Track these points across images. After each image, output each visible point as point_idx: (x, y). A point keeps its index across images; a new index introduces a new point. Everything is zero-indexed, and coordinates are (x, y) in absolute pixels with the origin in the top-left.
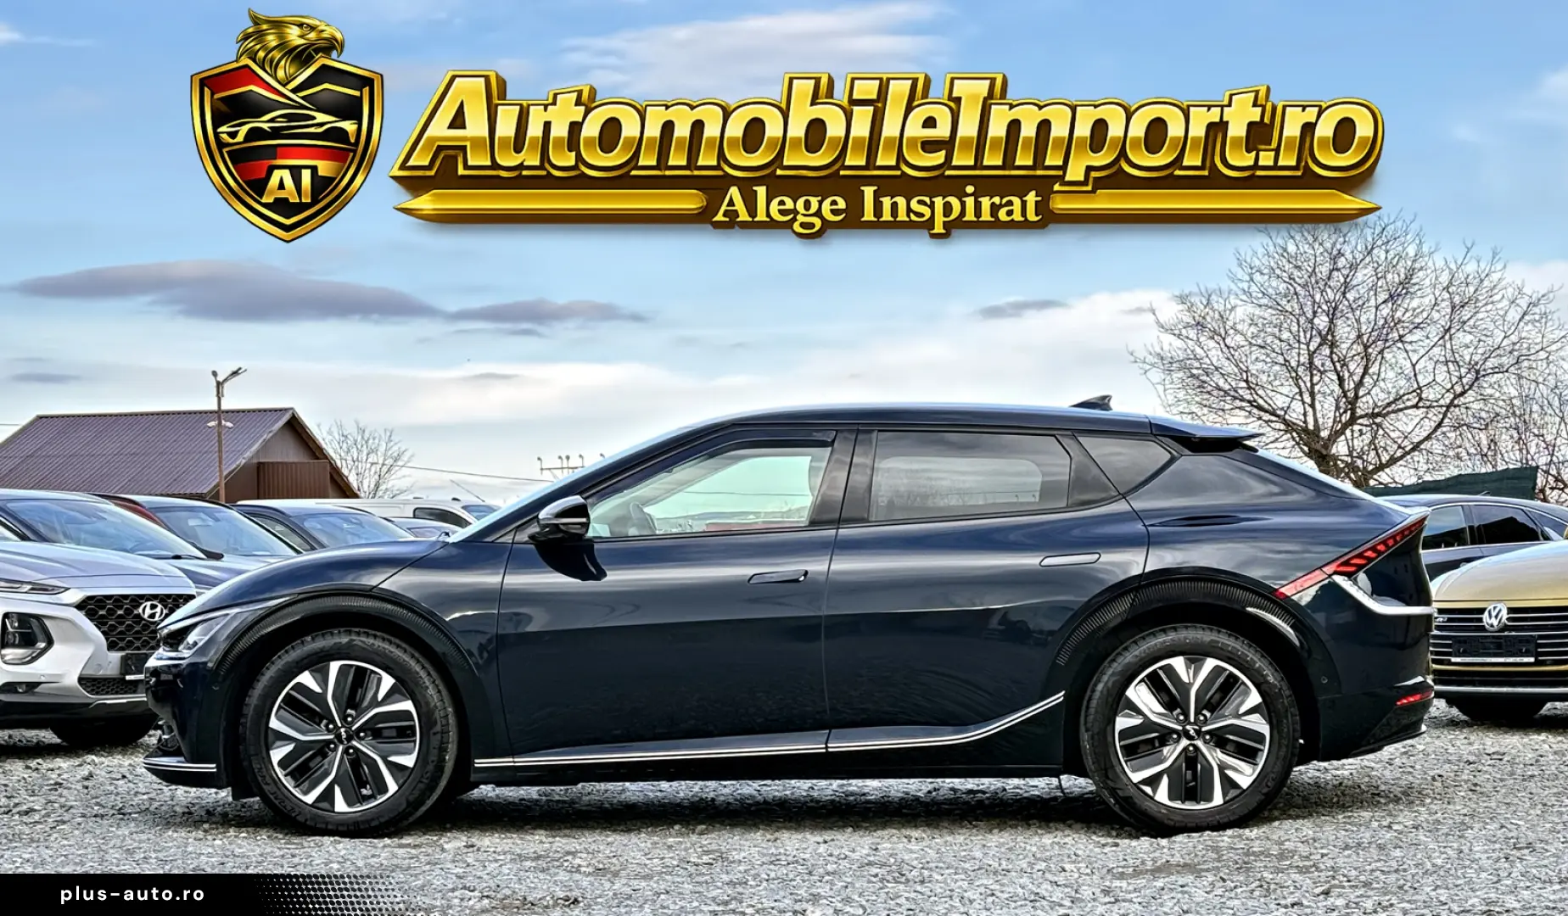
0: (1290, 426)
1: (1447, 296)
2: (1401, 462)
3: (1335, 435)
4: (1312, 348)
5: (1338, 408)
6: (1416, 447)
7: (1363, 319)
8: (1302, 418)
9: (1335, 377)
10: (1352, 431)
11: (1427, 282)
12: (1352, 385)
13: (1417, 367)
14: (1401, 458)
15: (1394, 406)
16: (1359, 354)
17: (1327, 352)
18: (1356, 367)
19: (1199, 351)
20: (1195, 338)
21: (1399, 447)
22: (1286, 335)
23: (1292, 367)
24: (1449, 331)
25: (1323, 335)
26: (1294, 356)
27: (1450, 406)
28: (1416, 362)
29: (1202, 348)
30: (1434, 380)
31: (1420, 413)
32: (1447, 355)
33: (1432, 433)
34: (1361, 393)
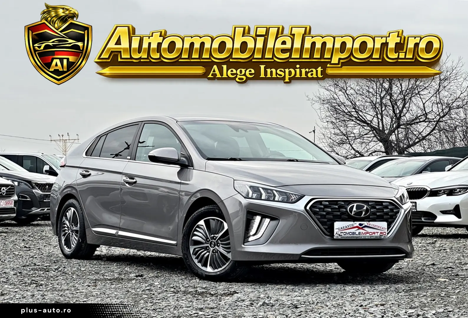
0: (373, 128)
2: (417, 144)
3: (391, 132)
4: (382, 96)
5: (392, 120)
6: (424, 138)
7: (402, 85)
8: (377, 124)
9: (391, 108)
10: (398, 132)
12: (398, 112)
13: (425, 104)
14: (418, 142)
15: (415, 121)
16: (401, 99)
17: (388, 97)
18: (400, 104)
19: (335, 96)
20: (334, 91)
21: (417, 138)
22: (371, 90)
23: (374, 104)
24: (438, 91)
25: (387, 92)
26: (375, 99)
27: (438, 121)
28: (425, 103)
29: (336, 95)
30: (432, 110)
31: (426, 124)
32: (437, 101)
33: (430, 132)
34: (402, 115)
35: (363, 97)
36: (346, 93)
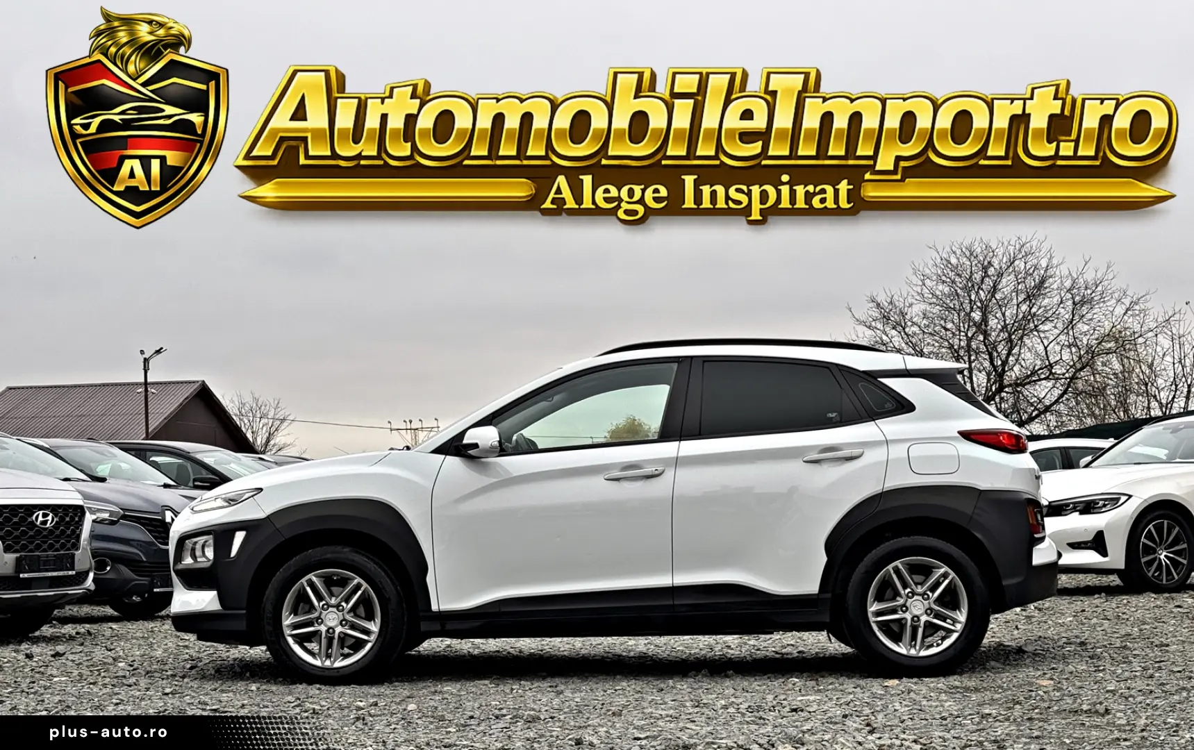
1: (1071, 296)
2: (1036, 420)
4: (970, 335)
5: (989, 380)
6: (1047, 409)
7: (1007, 314)
9: (987, 357)
10: (1002, 399)
11: (1055, 286)
12: (1000, 363)
13: (1048, 349)
14: (1037, 416)
15: (1030, 378)
16: (1004, 340)
17: (981, 338)
18: (1002, 349)
19: (885, 338)
20: (882, 328)
21: (1036, 409)
22: (949, 326)
23: (955, 350)
24: (1071, 322)
25: (978, 326)
26: (957, 341)
27: (1073, 378)
28: (1048, 346)
29: (887, 336)
30: (1061, 359)
31: (1050, 384)
32: (1070, 341)
33: (1059, 399)
34: (1006, 369)
35: (937, 338)
36: (905, 332)
